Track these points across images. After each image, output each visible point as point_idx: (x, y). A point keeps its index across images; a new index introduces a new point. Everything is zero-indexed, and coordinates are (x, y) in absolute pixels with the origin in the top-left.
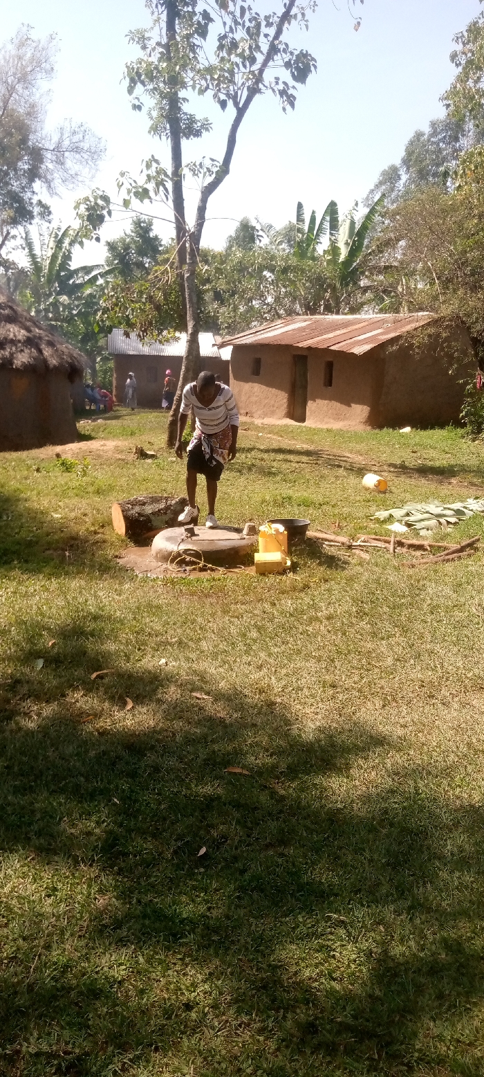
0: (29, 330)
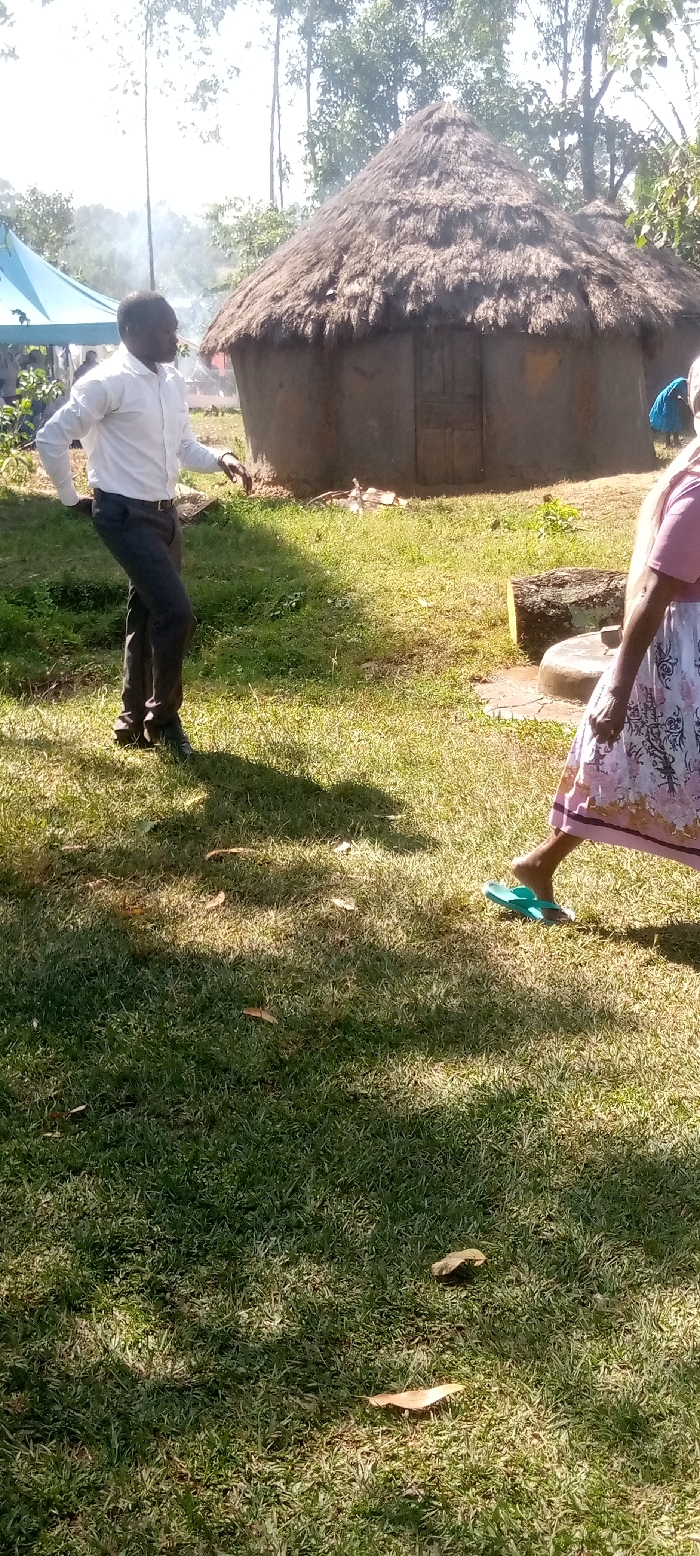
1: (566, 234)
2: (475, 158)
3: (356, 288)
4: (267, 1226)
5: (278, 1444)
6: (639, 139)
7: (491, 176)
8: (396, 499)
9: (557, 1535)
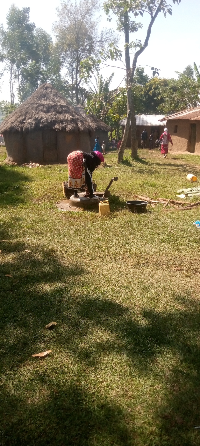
0: (73, 116)
1: (73, 111)
2: (54, 95)
3: (29, 121)
4: (10, 321)
5: (12, 367)
6: (87, 92)
7: (57, 99)
8: (39, 165)
9: (71, 380)
